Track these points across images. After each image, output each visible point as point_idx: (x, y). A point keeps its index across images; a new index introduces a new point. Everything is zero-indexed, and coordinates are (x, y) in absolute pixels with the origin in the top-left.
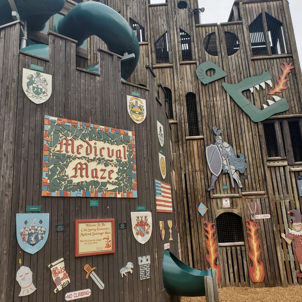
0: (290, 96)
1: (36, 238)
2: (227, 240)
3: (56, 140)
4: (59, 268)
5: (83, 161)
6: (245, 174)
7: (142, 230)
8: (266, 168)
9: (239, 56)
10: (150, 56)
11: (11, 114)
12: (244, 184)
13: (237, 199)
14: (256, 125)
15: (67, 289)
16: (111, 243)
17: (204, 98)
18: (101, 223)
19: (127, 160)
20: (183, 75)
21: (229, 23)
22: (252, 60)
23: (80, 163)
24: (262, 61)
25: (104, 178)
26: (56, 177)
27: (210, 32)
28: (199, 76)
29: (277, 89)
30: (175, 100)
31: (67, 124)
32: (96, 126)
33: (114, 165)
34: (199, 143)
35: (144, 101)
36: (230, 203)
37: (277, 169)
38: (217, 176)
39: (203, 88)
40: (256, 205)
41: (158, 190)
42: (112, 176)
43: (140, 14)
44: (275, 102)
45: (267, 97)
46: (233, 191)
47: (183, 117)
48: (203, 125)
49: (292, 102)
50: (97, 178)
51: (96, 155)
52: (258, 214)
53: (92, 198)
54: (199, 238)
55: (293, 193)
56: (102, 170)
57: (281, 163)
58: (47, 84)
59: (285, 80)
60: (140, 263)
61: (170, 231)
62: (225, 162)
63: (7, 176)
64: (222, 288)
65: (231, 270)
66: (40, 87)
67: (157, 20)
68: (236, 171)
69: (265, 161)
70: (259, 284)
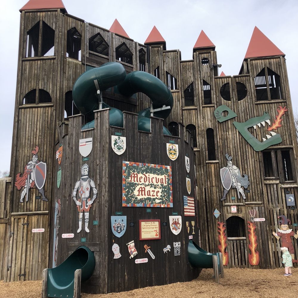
0: (283, 132)
1: (121, 229)
2: (234, 235)
3: (129, 175)
4: (132, 246)
5: (143, 186)
6: (248, 189)
7: (176, 227)
8: (263, 185)
9: (247, 101)
10: (181, 100)
11: (107, 162)
12: (247, 196)
13: (241, 207)
14: (257, 153)
15: (136, 257)
16: (158, 234)
17: (220, 132)
18: (152, 222)
19: (167, 184)
20: (205, 115)
21: (240, 75)
22: (256, 104)
23: (141, 187)
24: (264, 105)
25: (154, 196)
26: (129, 196)
27: (226, 83)
28: (216, 116)
29: (274, 127)
30: (199, 134)
31: (134, 165)
32: (149, 165)
33: (159, 188)
34: (216, 166)
35: (177, 146)
36: (237, 210)
37: (272, 186)
38: (228, 190)
39: (219, 125)
40: (255, 212)
41: (186, 202)
42: (158, 194)
43: (174, 68)
44: (272, 136)
45: (267, 133)
46: (239, 201)
47: (204, 147)
48: (219, 153)
49: (285, 137)
50: (150, 196)
51: (149, 182)
52: (257, 218)
53: (148, 208)
54: (214, 233)
55: (283, 203)
56: (153, 191)
57: (274, 182)
58: (124, 143)
59: (280, 120)
60: (174, 246)
61: (193, 228)
62: (234, 181)
63: (106, 196)
64: (229, 268)
65: (236, 257)
66: (120, 145)
67: (186, 73)
68: (241, 187)
69: (263, 180)
70: (255, 266)
